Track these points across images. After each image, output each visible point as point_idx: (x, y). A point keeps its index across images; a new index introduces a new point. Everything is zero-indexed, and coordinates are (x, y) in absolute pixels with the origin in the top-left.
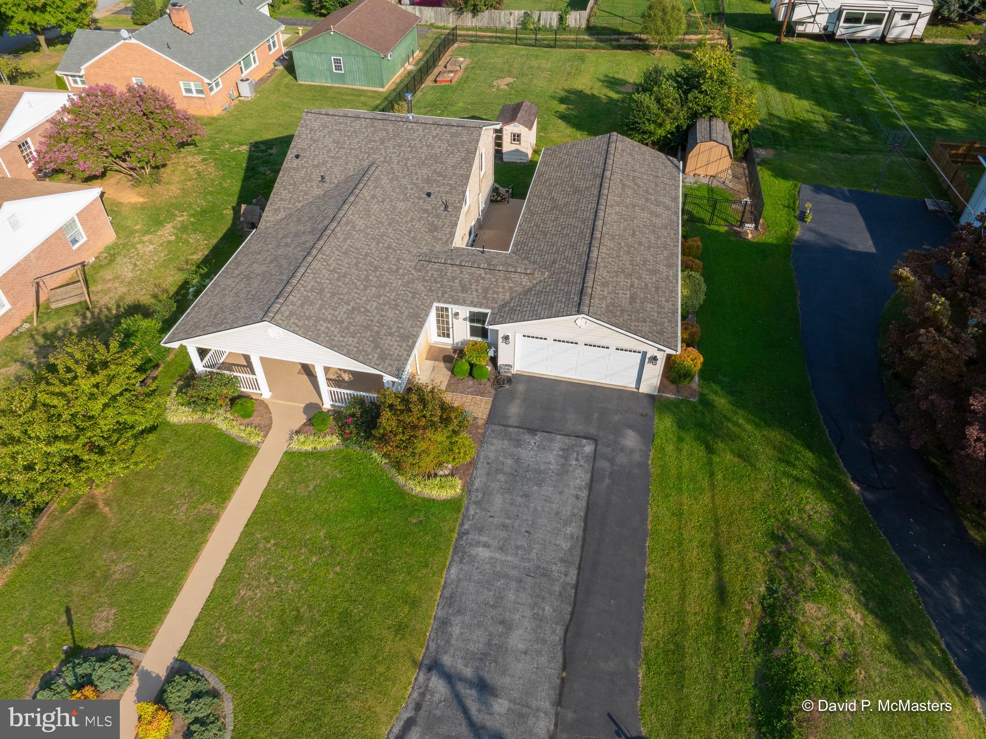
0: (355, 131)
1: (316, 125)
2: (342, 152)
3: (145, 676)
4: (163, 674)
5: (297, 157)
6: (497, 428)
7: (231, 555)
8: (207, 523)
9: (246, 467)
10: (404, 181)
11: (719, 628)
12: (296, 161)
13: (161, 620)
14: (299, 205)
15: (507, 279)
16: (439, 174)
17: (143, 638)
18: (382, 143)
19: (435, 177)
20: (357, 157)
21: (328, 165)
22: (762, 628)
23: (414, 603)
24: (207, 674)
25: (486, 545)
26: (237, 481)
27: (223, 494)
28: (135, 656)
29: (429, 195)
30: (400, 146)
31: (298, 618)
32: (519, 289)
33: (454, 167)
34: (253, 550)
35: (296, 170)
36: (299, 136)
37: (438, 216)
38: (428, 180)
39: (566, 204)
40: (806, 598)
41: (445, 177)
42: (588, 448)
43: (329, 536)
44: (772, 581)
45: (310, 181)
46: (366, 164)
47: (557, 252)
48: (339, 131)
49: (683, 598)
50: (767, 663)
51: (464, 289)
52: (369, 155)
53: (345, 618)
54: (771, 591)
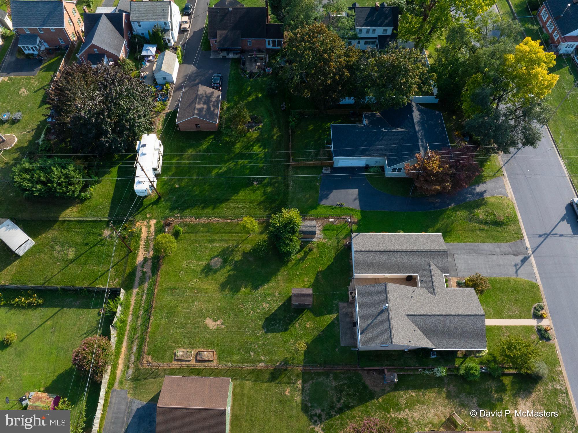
0: (397, 324)
1: (398, 338)
2: (405, 327)
3: (538, 323)
4: (536, 320)
5: (410, 342)
6: (459, 275)
7: (510, 319)
8: (506, 327)
9: (491, 326)
10: (410, 305)
11: (487, 231)
12: (412, 342)
13: (528, 326)
14: (424, 336)
15: (435, 271)
16: (405, 294)
17: (532, 327)
18: (399, 314)
19: (406, 296)
20: (405, 321)
21: (410, 330)
22: (485, 225)
23: (504, 281)
24: (532, 312)
25: (487, 271)
26: (495, 326)
27: (499, 328)
28: (536, 327)
29: (412, 297)
30: (398, 308)
31: (516, 300)
32: (436, 268)
33: (402, 290)
34: (508, 314)
35: (414, 340)
36: (403, 343)
37: (417, 293)
38: (407, 298)
39: (396, 261)
40: (479, 217)
41: (405, 293)
42: (456, 255)
43: (499, 301)
44: (476, 223)
45: (416, 335)
46: (407, 318)
47: (420, 261)
48: (398, 329)
49: (482, 236)
50: (491, 224)
51: (440, 281)
52: (404, 317)
53: (512, 292)
54: (478, 223)
